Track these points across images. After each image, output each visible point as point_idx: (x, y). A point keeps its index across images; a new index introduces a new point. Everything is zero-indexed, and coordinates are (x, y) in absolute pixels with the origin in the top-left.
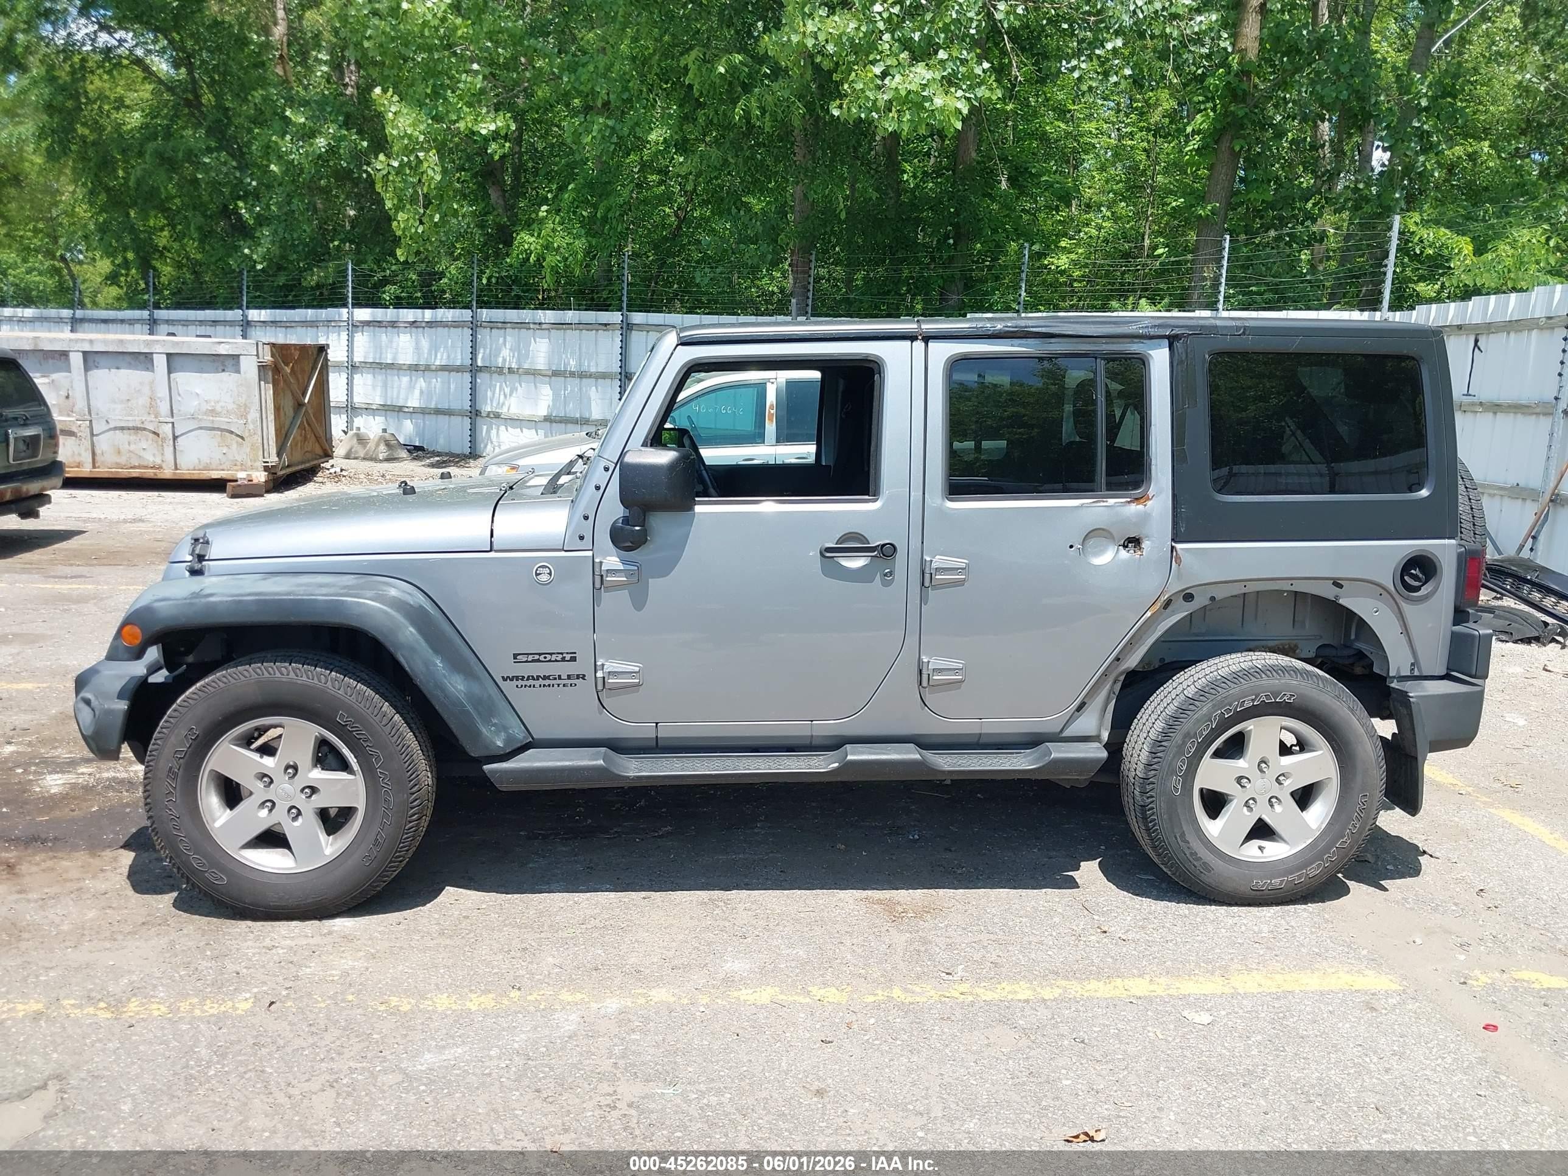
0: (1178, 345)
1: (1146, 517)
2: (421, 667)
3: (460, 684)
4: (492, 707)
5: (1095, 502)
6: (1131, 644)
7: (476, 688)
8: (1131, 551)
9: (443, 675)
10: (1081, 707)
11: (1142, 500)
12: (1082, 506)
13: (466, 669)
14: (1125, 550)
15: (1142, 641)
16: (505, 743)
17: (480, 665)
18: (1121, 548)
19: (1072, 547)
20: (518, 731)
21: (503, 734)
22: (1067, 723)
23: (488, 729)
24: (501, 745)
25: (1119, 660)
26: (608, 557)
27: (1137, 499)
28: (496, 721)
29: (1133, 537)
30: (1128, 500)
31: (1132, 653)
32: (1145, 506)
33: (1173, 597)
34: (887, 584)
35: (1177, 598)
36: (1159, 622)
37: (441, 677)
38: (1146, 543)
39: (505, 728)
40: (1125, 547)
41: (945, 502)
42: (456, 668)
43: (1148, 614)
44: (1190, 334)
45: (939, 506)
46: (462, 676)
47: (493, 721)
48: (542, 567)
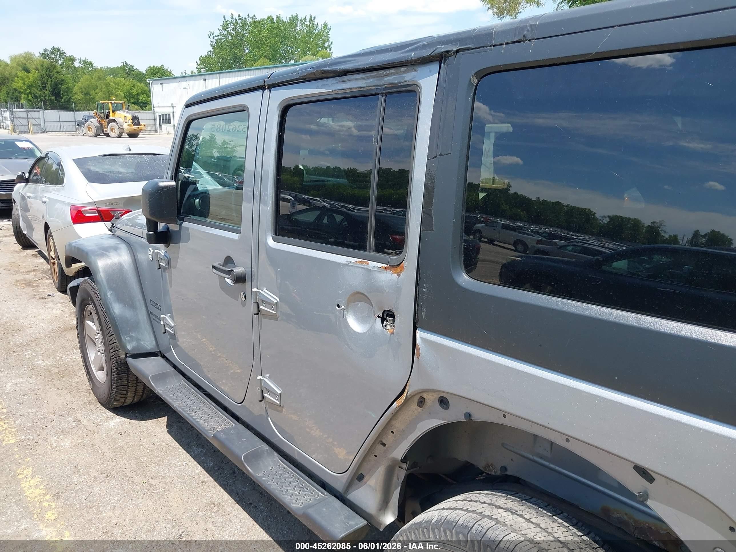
1: (398, 289)
2: (103, 295)
3: (117, 309)
4: (135, 326)
5: (359, 262)
6: (393, 432)
7: (128, 313)
8: (388, 327)
9: (110, 302)
10: (360, 478)
11: (398, 269)
12: (348, 265)
13: (129, 303)
14: (383, 323)
15: (404, 434)
16: (134, 348)
17: (142, 302)
18: (379, 320)
19: (338, 306)
20: (149, 344)
21: (134, 343)
22: (350, 486)
23: (125, 339)
24: (130, 349)
25: (384, 445)
26: (161, 249)
27: (394, 267)
28: (133, 335)
29: (390, 311)
30: (385, 265)
31: (397, 443)
32: (399, 276)
33: (425, 395)
34: (244, 304)
35: (431, 399)
36: (418, 419)
37: (108, 303)
38: (397, 320)
39: (138, 340)
40: (383, 320)
41: (271, 242)
42: (120, 299)
43: (396, 404)
44: (458, 51)
45: (266, 243)
46: (121, 305)
47: (131, 334)
48: (150, 250)
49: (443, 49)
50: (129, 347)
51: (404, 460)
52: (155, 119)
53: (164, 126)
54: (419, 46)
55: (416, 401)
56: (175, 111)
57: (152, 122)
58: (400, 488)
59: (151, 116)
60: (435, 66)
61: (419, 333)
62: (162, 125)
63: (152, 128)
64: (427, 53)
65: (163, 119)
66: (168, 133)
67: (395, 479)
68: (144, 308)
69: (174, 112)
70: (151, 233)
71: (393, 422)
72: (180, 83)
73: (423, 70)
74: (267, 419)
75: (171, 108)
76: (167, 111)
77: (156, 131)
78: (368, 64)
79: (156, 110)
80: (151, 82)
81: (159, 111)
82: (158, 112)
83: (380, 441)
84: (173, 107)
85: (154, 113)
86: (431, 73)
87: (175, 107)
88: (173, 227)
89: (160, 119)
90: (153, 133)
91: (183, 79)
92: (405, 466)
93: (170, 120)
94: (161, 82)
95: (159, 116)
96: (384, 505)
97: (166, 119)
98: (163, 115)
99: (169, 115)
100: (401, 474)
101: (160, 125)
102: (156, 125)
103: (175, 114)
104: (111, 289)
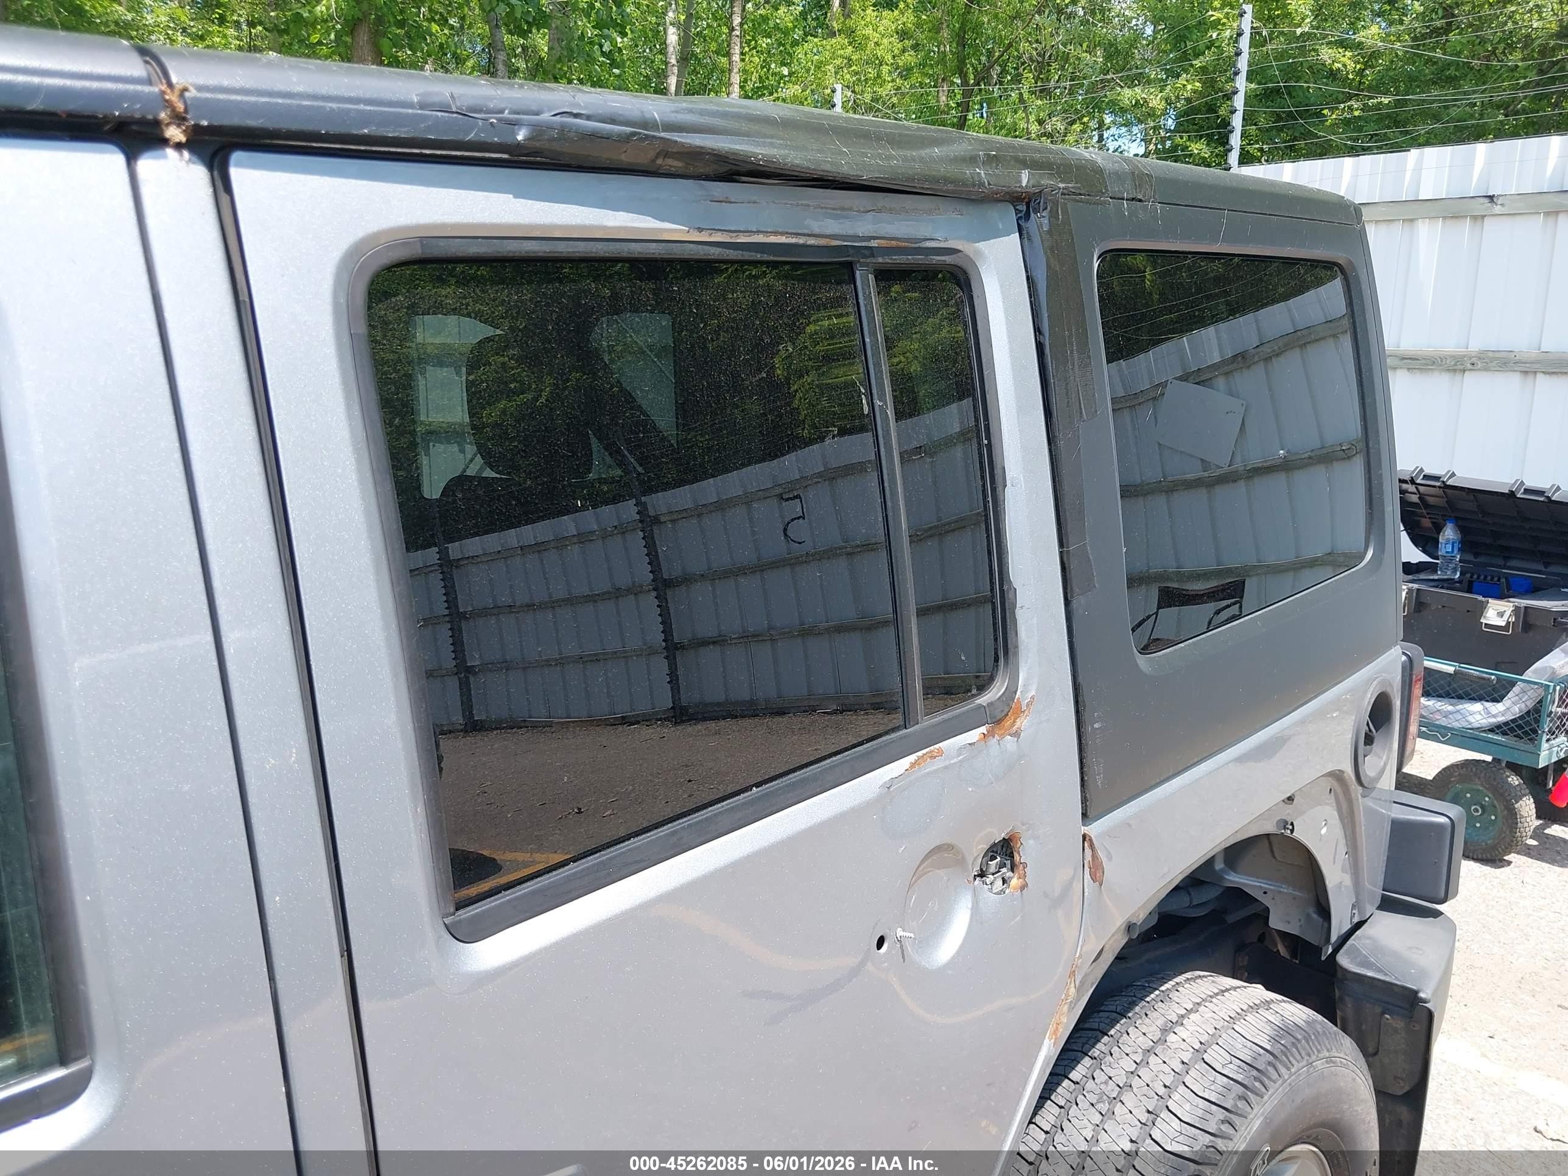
0: (1040, 221)
1: (1022, 769)
5: (913, 765)
11: (1009, 721)
12: (889, 793)
27: (1000, 721)
30: (983, 730)
32: (1018, 735)
38: (1026, 846)
61: (1093, 828)
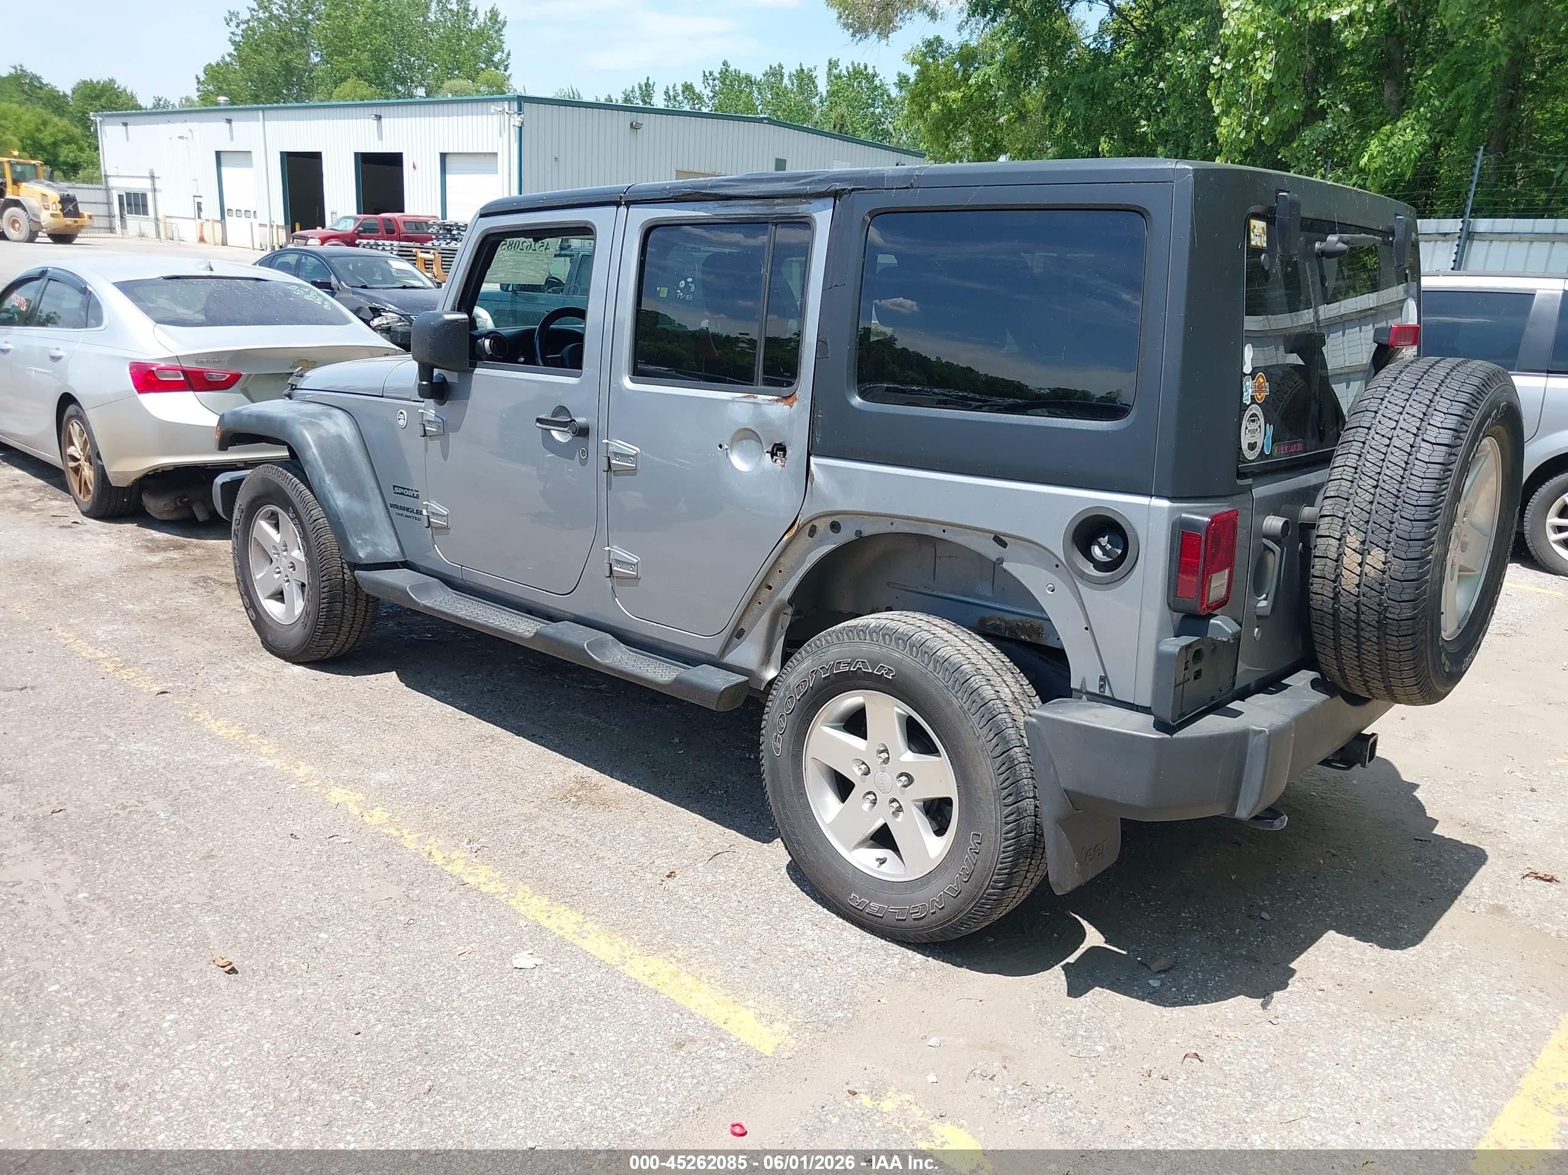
0: (840, 203)
1: (790, 421)
2: (317, 481)
3: (340, 500)
4: (369, 525)
5: (745, 397)
6: (780, 572)
7: (358, 507)
8: (778, 461)
9: (329, 491)
10: (739, 634)
11: (790, 400)
12: (733, 401)
13: (356, 491)
14: (772, 458)
15: (793, 570)
16: (368, 555)
17: (377, 491)
18: (769, 455)
19: (721, 446)
20: (390, 550)
21: (369, 548)
22: (726, 647)
23: (354, 541)
24: (362, 556)
25: (770, 588)
26: (430, 409)
27: (785, 398)
28: (367, 537)
29: (780, 444)
30: (776, 398)
31: (784, 583)
32: (791, 407)
33: (816, 523)
34: (583, 463)
35: (823, 525)
36: (808, 551)
37: (327, 492)
38: (789, 452)
39: (375, 545)
40: (773, 454)
41: (627, 383)
42: (344, 487)
43: (786, 537)
44: (852, 190)
45: (620, 386)
46: (346, 495)
47: (363, 536)
48: (401, 413)
49: (838, 186)
50: (362, 554)
51: (791, 602)
52: (109, 203)
53: (134, 222)
54: (814, 180)
55: (807, 531)
56: (157, 186)
57: (102, 210)
58: (783, 637)
59: (100, 196)
60: (830, 201)
61: (813, 459)
62: (128, 217)
63: (104, 222)
64: (822, 188)
65: (129, 205)
66: (143, 236)
67: (779, 628)
68: (379, 499)
69: (155, 190)
70: (424, 383)
71: (782, 560)
72: (169, 124)
73: (818, 203)
74: (614, 600)
75: (149, 181)
76: (141, 185)
77: (111, 229)
78: (759, 192)
79: (113, 182)
80: (98, 119)
81: (120, 185)
82: (116, 188)
83: (765, 584)
84: (152, 177)
85: (108, 190)
86: (825, 208)
87: (159, 178)
88: (452, 377)
89: (121, 204)
90: (103, 235)
91: (177, 116)
92: (790, 611)
93: (145, 206)
94: (124, 120)
95: (120, 197)
96: (766, 660)
97: (137, 205)
98: (127, 194)
99: (144, 196)
100: (786, 620)
101: (122, 217)
102: (110, 216)
103: (158, 194)
104: (329, 471)
